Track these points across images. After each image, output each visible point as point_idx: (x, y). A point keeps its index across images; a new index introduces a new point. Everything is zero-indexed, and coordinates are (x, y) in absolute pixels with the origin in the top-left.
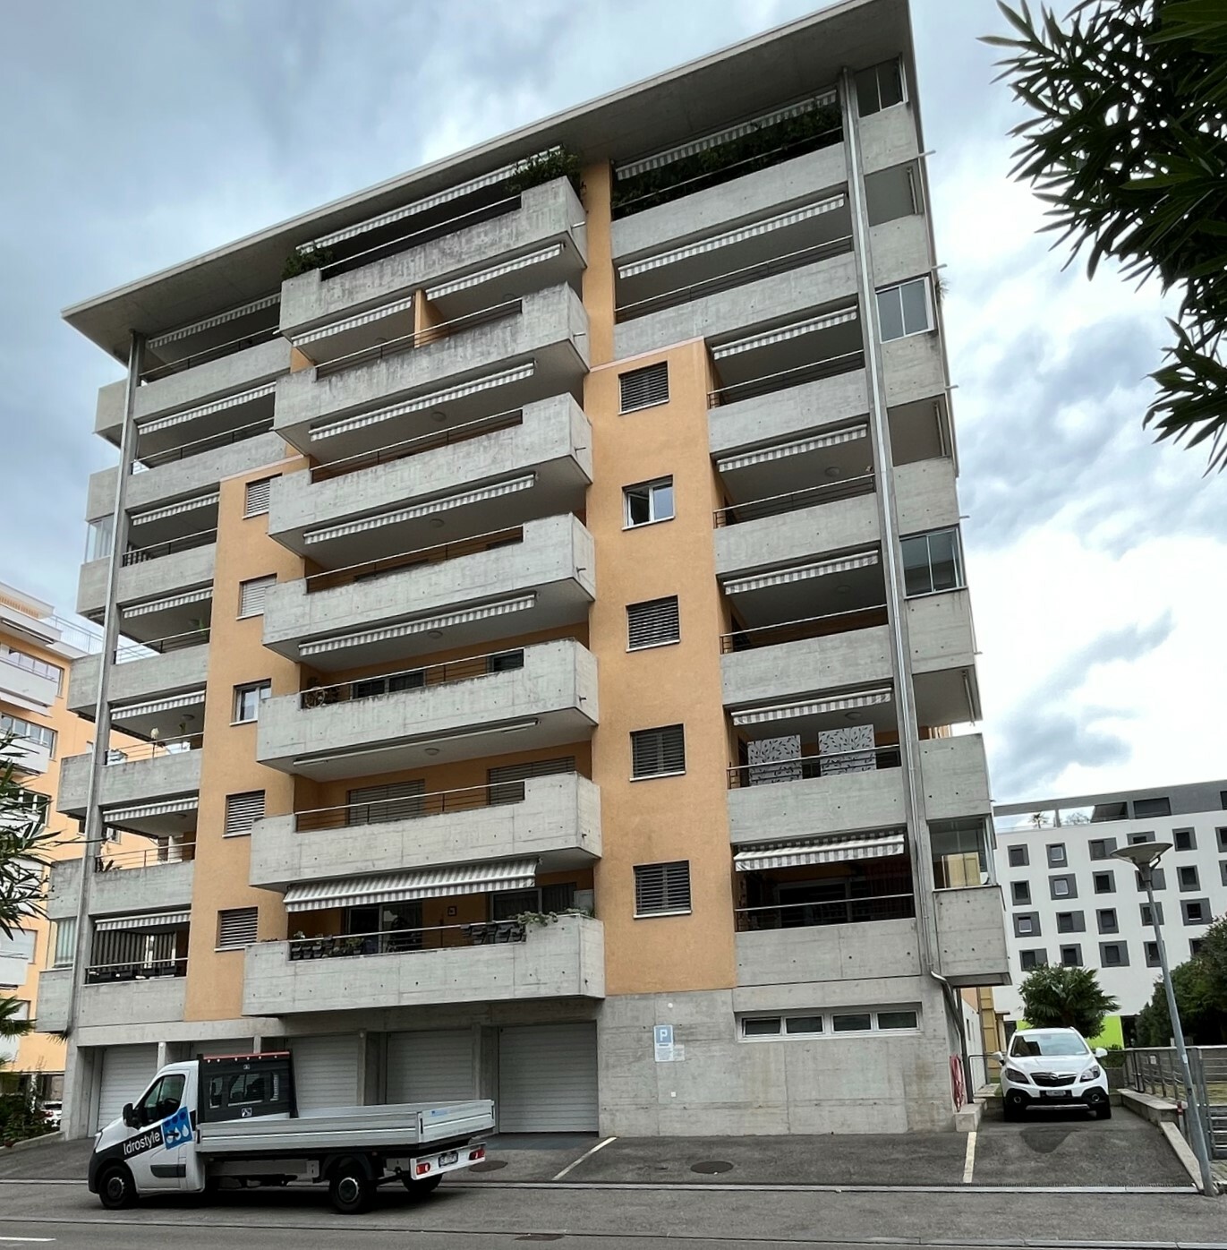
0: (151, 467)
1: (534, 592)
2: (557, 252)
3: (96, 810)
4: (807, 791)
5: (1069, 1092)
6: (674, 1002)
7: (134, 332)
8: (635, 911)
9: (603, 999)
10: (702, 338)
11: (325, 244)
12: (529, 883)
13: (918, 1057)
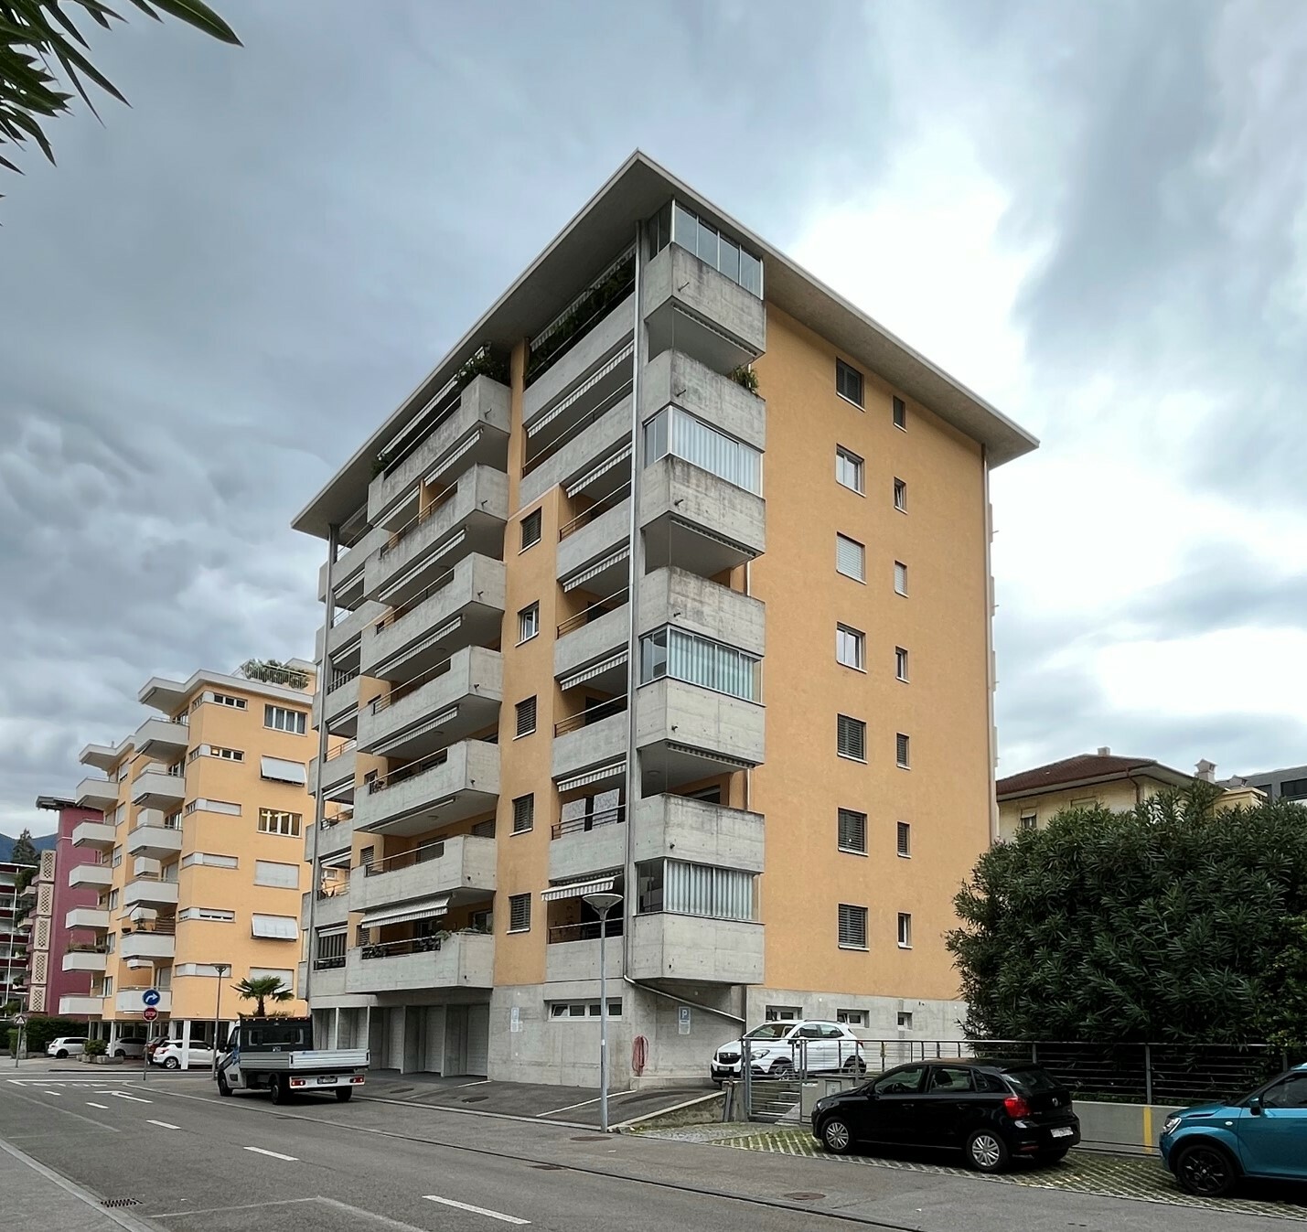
0: (354, 610)
1: (457, 706)
2: (478, 437)
3: (317, 860)
4: (583, 841)
5: (732, 1068)
6: (521, 992)
7: (330, 525)
8: (509, 928)
9: (492, 989)
10: (558, 484)
11: (386, 452)
12: (445, 911)
13: (618, 1037)
